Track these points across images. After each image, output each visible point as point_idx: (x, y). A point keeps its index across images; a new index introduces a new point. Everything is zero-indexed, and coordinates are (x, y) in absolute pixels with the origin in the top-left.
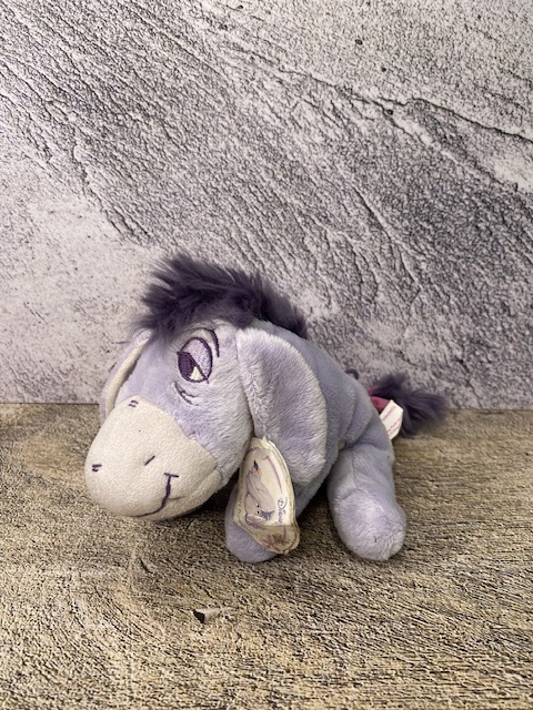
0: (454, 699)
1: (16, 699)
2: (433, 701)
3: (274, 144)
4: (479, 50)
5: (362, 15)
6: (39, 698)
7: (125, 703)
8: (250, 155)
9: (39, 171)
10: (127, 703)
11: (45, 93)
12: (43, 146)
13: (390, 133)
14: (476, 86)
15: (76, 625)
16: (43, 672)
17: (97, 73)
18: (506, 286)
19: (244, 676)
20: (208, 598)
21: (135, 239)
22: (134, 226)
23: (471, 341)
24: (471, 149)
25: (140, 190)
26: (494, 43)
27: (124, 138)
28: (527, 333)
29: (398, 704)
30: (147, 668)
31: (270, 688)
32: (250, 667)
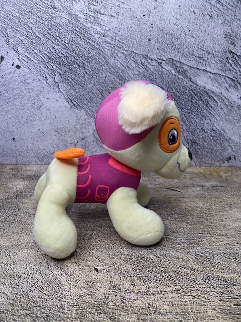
3: (122, 74)
4: (190, 42)
5: (150, 31)
8: (113, 78)
9: (43, 85)
11: (46, 59)
12: (45, 76)
13: (161, 70)
14: (189, 54)
17: (63, 52)
18: (203, 122)
21: (75, 107)
22: (75, 103)
23: (191, 141)
24: (189, 75)
25: (77, 91)
26: (195, 39)
27: (72, 73)
28: (211, 138)
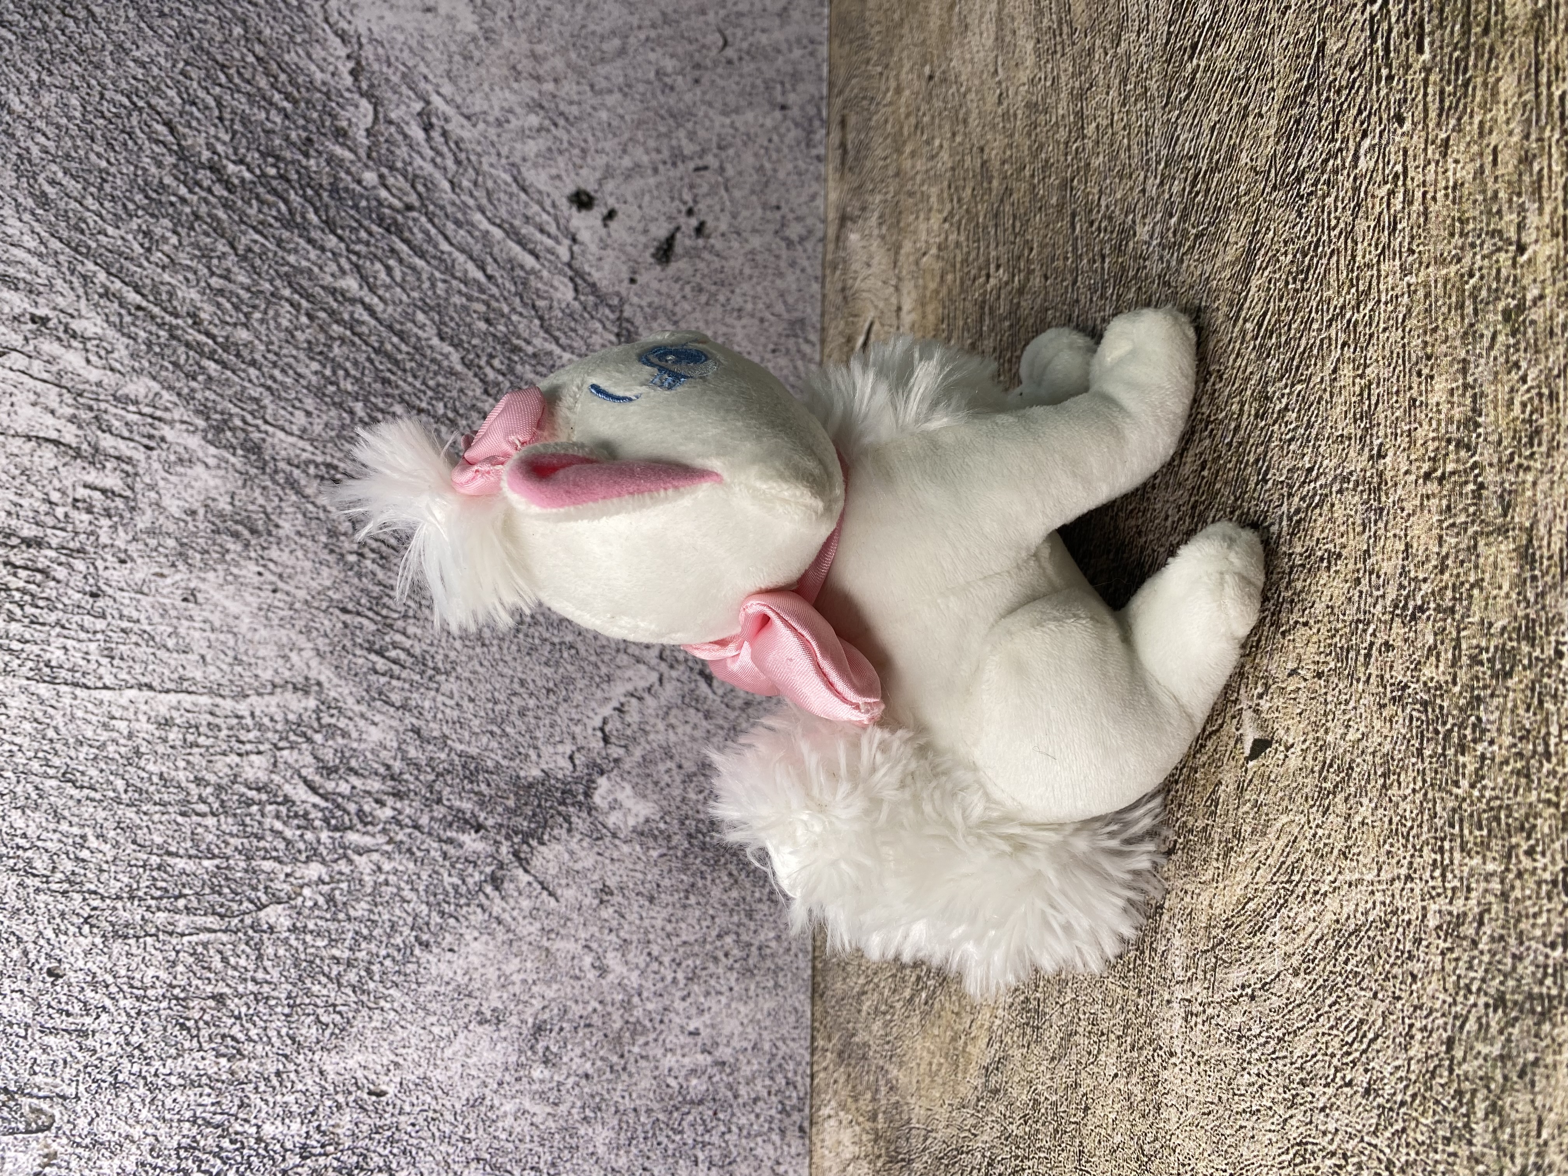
0: (1405, 271)
1: (1414, 1096)
2: (1409, 310)
6: (1411, 1053)
7: (1417, 891)
10: (1418, 886)
15: (1276, 987)
16: (1364, 1046)
19: (1366, 665)
20: (1224, 732)
29: (1415, 378)
30: (1355, 850)
31: (1388, 617)
32: (1352, 654)
